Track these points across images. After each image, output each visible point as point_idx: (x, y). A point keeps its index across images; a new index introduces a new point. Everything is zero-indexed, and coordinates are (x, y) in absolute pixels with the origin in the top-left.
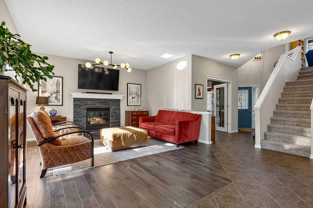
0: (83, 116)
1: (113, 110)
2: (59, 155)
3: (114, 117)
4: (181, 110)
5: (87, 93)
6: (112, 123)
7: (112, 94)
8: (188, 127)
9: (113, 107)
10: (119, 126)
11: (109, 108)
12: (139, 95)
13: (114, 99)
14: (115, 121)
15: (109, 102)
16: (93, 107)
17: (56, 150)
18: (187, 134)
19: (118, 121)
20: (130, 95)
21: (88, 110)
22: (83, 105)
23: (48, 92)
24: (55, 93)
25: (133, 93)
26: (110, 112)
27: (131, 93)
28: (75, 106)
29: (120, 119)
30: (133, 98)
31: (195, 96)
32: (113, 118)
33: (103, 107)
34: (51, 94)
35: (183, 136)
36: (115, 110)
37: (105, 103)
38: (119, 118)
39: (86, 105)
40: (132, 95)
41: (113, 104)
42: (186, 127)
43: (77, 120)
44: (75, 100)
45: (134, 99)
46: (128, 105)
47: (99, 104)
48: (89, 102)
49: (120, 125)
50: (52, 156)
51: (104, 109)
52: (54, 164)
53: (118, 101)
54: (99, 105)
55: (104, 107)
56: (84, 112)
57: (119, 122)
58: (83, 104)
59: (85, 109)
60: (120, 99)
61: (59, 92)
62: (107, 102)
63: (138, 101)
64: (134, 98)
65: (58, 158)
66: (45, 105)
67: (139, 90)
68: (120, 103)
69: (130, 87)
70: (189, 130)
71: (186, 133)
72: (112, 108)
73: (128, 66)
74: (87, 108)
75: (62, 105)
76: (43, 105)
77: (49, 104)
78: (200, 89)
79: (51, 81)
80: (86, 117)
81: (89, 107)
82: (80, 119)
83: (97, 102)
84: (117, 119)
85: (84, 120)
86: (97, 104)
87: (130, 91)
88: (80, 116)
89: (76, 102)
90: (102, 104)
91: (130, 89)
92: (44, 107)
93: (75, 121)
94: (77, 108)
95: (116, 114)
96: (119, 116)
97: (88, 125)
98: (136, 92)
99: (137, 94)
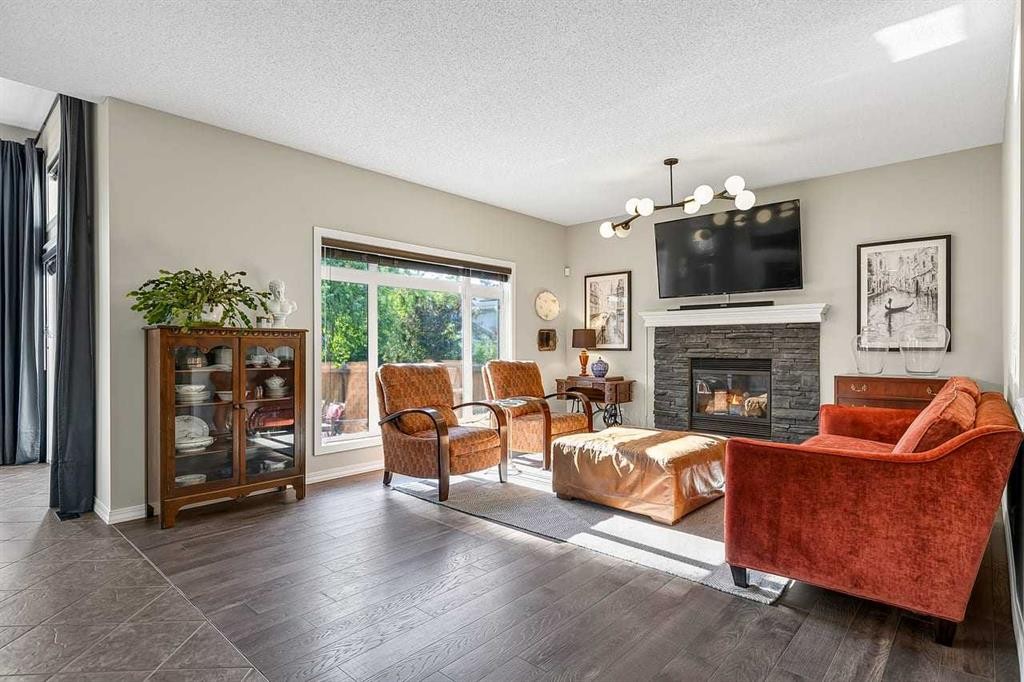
0: (677, 383)
1: (783, 367)
3: (789, 399)
5: (683, 308)
6: (780, 419)
7: (771, 303)
9: (785, 356)
11: (769, 360)
12: (935, 296)
14: (795, 414)
15: (765, 334)
16: (709, 355)
19: (809, 413)
21: (695, 363)
22: (678, 349)
23: (601, 316)
24: (614, 317)
26: (773, 377)
27: (876, 292)
28: (661, 352)
29: (817, 409)
30: (890, 312)
32: (785, 400)
33: (742, 354)
34: (608, 321)
36: (792, 368)
37: (750, 341)
38: (813, 402)
39: (687, 349)
40: (887, 297)
41: (783, 345)
43: (664, 394)
44: (661, 332)
45: (896, 317)
46: (859, 348)
47: (728, 345)
48: (694, 340)
51: (748, 363)
53: (813, 329)
54: (729, 350)
55: (748, 356)
56: (681, 370)
58: (678, 346)
59: (685, 362)
61: (623, 315)
62: (758, 338)
64: (902, 309)
66: (590, 350)
67: (935, 265)
68: (819, 337)
72: (782, 359)
74: (692, 359)
75: (629, 349)
76: (585, 349)
77: (598, 346)
79: (606, 287)
80: (688, 389)
81: (698, 355)
82: (670, 392)
83: (722, 337)
84: (801, 406)
85: (681, 398)
86: (720, 345)
87: (874, 278)
88: (669, 382)
89: (661, 340)
90: (739, 346)
91: (870, 271)
92: (589, 353)
93: (657, 396)
94: (664, 359)
95: (797, 387)
96: (813, 394)
97: (695, 414)
98: (911, 281)
99: (923, 287)
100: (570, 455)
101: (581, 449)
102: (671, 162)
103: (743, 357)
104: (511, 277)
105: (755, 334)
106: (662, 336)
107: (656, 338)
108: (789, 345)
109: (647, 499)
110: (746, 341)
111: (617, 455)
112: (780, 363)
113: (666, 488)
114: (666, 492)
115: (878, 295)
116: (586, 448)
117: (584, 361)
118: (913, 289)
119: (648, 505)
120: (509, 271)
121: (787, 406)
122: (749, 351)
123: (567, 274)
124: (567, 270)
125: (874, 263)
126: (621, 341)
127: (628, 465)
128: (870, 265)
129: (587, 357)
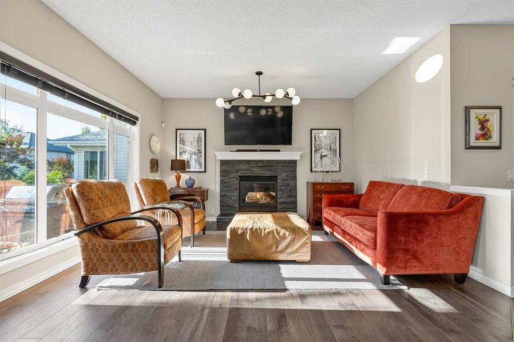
0: (233, 189)
1: (283, 180)
2: (104, 256)
3: (285, 194)
4: (423, 182)
5: (238, 151)
6: (282, 203)
7: (279, 151)
8: (421, 232)
9: (284, 174)
10: (293, 210)
11: (276, 177)
12: (336, 151)
13: (284, 160)
14: (288, 200)
15: (276, 165)
16: (249, 174)
17: (100, 247)
18: (416, 251)
19: (293, 199)
20: (315, 151)
21: (242, 178)
22: (233, 172)
23: (187, 153)
24: (195, 154)
25: (322, 148)
26: (278, 184)
27: (317, 148)
28: (224, 173)
29: (296, 197)
30: (322, 157)
31: (467, 140)
32: (283, 194)
33: (265, 174)
34: (191, 156)
35: (401, 255)
36: (286, 180)
37: (269, 168)
38: (294, 194)
39: (238, 171)
40: (321, 151)
41: (282, 170)
42: (414, 231)
43: (225, 195)
44: (223, 163)
45: (324, 159)
46: (311, 171)
47: (259, 169)
48: (242, 167)
49: (296, 208)
50: (95, 256)
51: (268, 178)
52: (97, 269)
53: (293, 163)
54: (258, 172)
55: (267, 175)
56: (235, 182)
57: (295, 202)
58: (234, 170)
59: (236, 178)
60: (296, 161)
61: (201, 153)
62: (272, 166)
63: (333, 163)
64: (325, 156)
65: (103, 260)
66: (181, 172)
67: (336, 140)
68: (296, 166)
69: (317, 138)
70: (427, 241)
71: (413, 246)
72: (281, 177)
73: (292, 92)
74: (240, 176)
75: (205, 171)
76: (178, 172)
77: (187, 170)
78: (487, 121)
79: (191, 137)
80: (238, 191)
81: (243, 175)
82: (228, 194)
83: (255, 166)
84: (290, 196)
85: (235, 196)
86: (255, 170)
87: (317, 143)
88: (229, 189)
89: (224, 167)
90: (263, 170)
91: (315, 140)
92: (181, 174)
93: (222, 196)
94: (226, 177)
95: (289, 188)
96: (295, 191)
97: (241, 204)
98: (328, 145)
99: (332, 148)
100: (244, 234)
101: (251, 229)
102: (259, 73)
103: (265, 175)
104: (138, 123)
105: (271, 165)
106: (224, 165)
107: (221, 165)
108: (285, 170)
109: (296, 251)
110: (267, 168)
111: (277, 229)
112: (282, 178)
113: (307, 243)
114: (307, 246)
115: (318, 150)
116: (254, 228)
117: (178, 179)
118: (329, 149)
119: (296, 255)
120: (137, 119)
121: (285, 196)
122: (268, 172)
123: (163, 126)
124: (163, 124)
125: (316, 137)
126: (200, 167)
127: (284, 234)
128: (315, 137)
129: (180, 176)
